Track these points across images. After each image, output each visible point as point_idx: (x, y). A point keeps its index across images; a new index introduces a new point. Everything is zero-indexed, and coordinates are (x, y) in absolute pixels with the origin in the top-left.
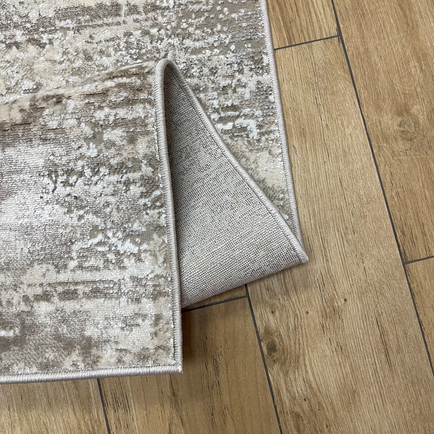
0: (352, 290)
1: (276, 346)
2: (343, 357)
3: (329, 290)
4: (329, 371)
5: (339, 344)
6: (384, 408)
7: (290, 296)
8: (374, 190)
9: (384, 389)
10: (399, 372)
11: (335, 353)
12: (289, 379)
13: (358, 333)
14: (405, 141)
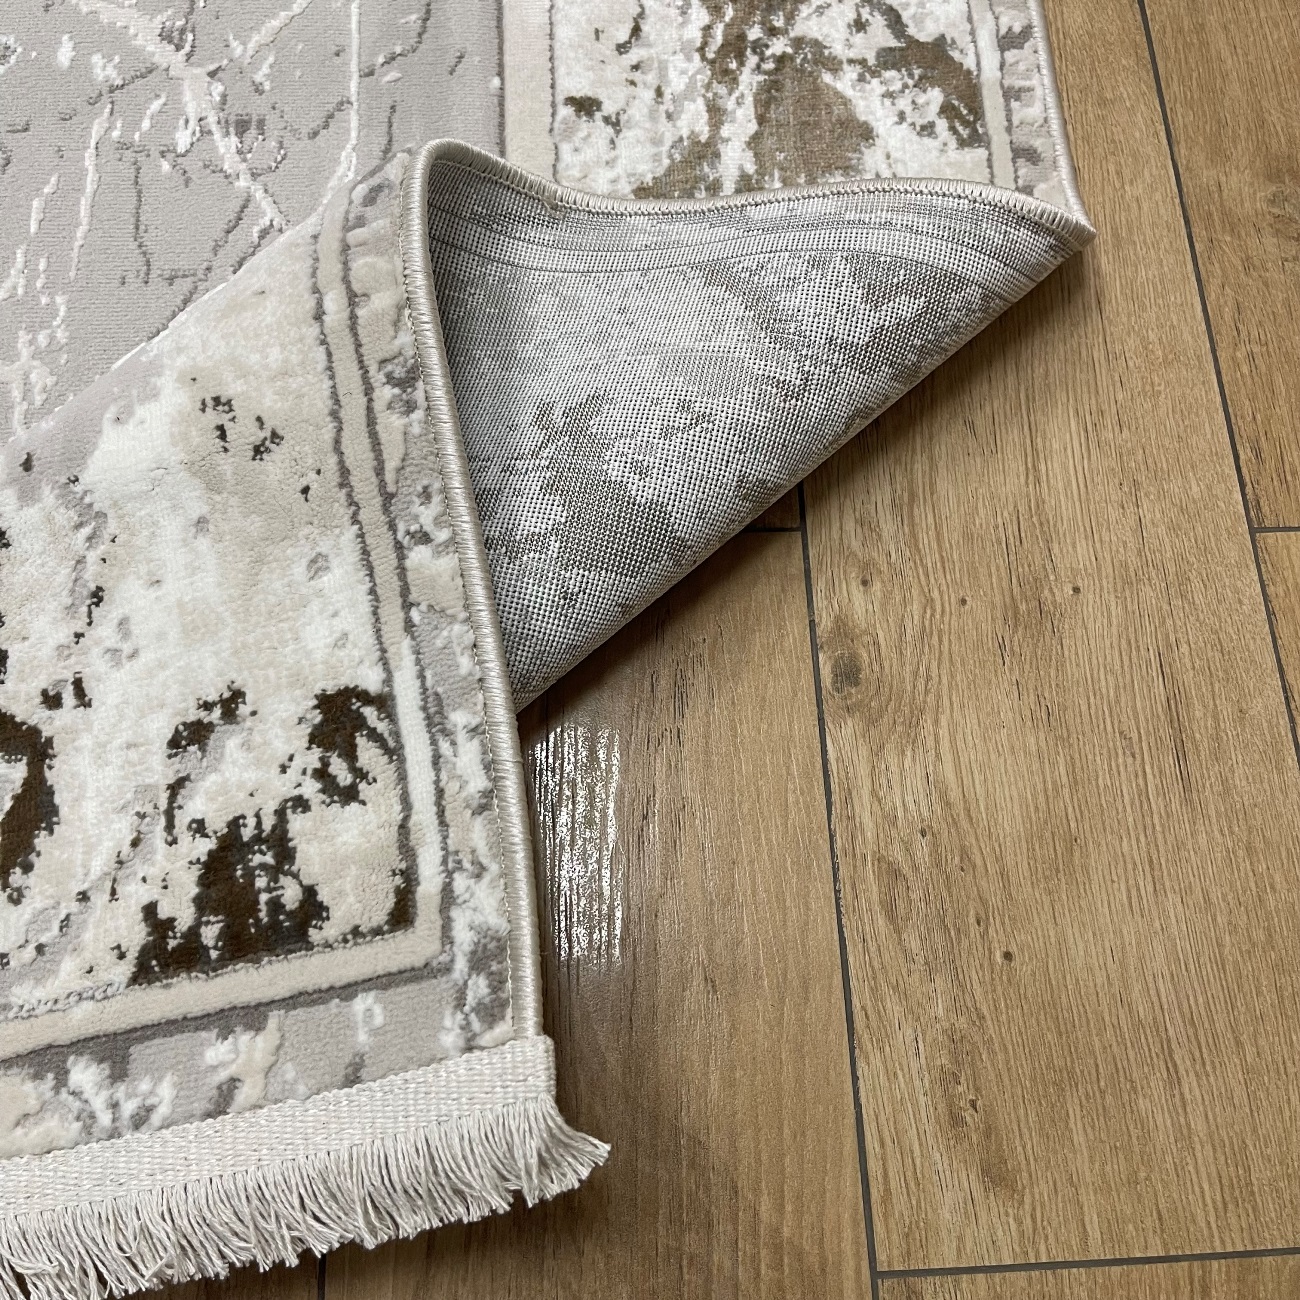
0: (1099, 569)
1: (859, 670)
2: (1051, 738)
3: (1033, 556)
4: (1006, 769)
5: (1042, 700)
6: (1157, 903)
7: (919, 551)
8: (1187, 337)
9: (1162, 849)
10: (1213, 813)
11: (1029, 723)
12: (883, 766)
13: (1103, 683)
14: (1282, 240)
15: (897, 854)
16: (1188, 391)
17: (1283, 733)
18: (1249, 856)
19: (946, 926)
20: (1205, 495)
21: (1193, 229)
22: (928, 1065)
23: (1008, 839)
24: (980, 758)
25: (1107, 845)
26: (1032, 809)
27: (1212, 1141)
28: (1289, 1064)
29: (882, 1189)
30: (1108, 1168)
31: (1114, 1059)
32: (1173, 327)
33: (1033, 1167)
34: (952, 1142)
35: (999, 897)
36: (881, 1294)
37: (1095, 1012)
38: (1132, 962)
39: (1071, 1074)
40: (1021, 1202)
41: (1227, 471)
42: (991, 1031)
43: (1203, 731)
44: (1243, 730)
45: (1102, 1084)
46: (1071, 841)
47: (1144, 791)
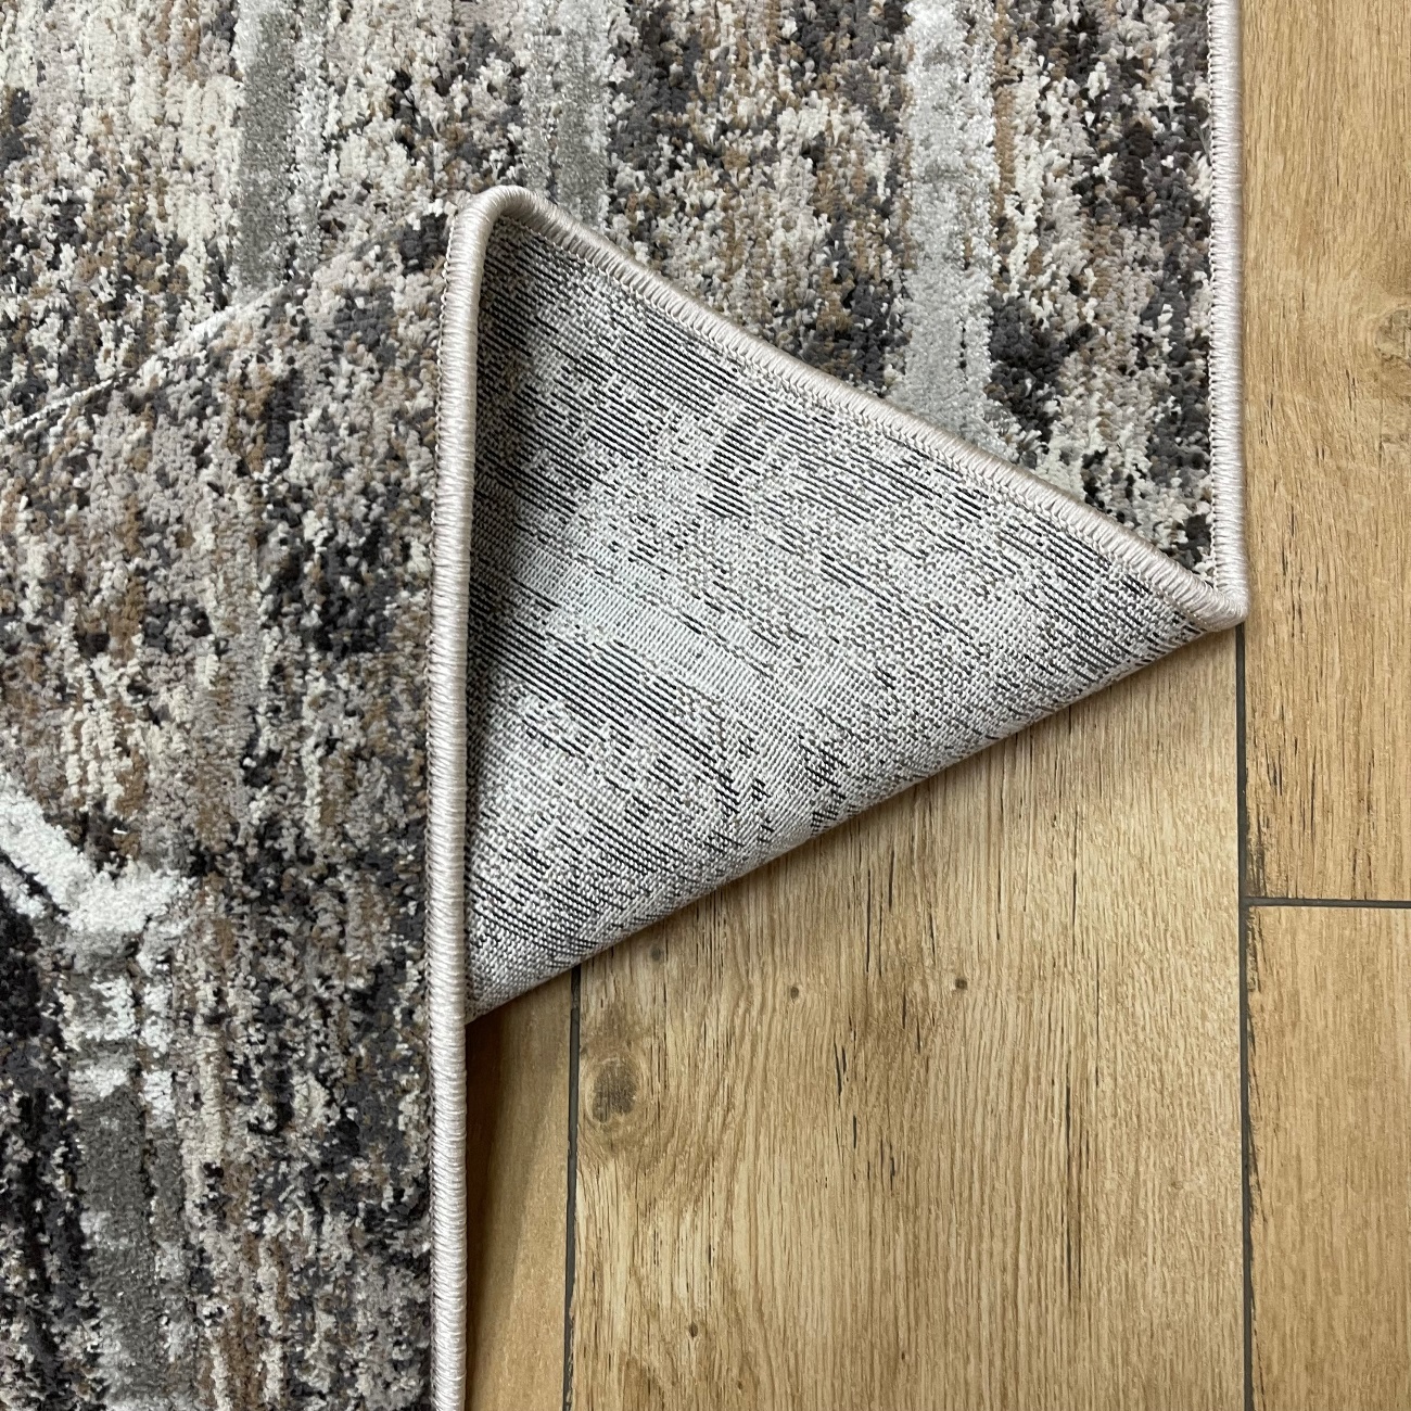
0: (999, 954)
1: (633, 1089)
2: (890, 1207)
3: (904, 927)
4: (820, 1247)
5: (887, 1149)
9: (1023, 1379)
10: (1105, 1333)
11: (862, 1183)
12: (651, 1232)
13: (978, 1129)
14: (1387, 402)
15: (655, 1359)
17: (1230, 1222)
18: (1146, 1399)
23: (808, 1348)
24: (786, 1227)
25: (946, 1365)
26: (849, 1308)
41: (1222, 804)
43: (1112, 1210)
46: (897, 1358)
47: (1011, 1293)
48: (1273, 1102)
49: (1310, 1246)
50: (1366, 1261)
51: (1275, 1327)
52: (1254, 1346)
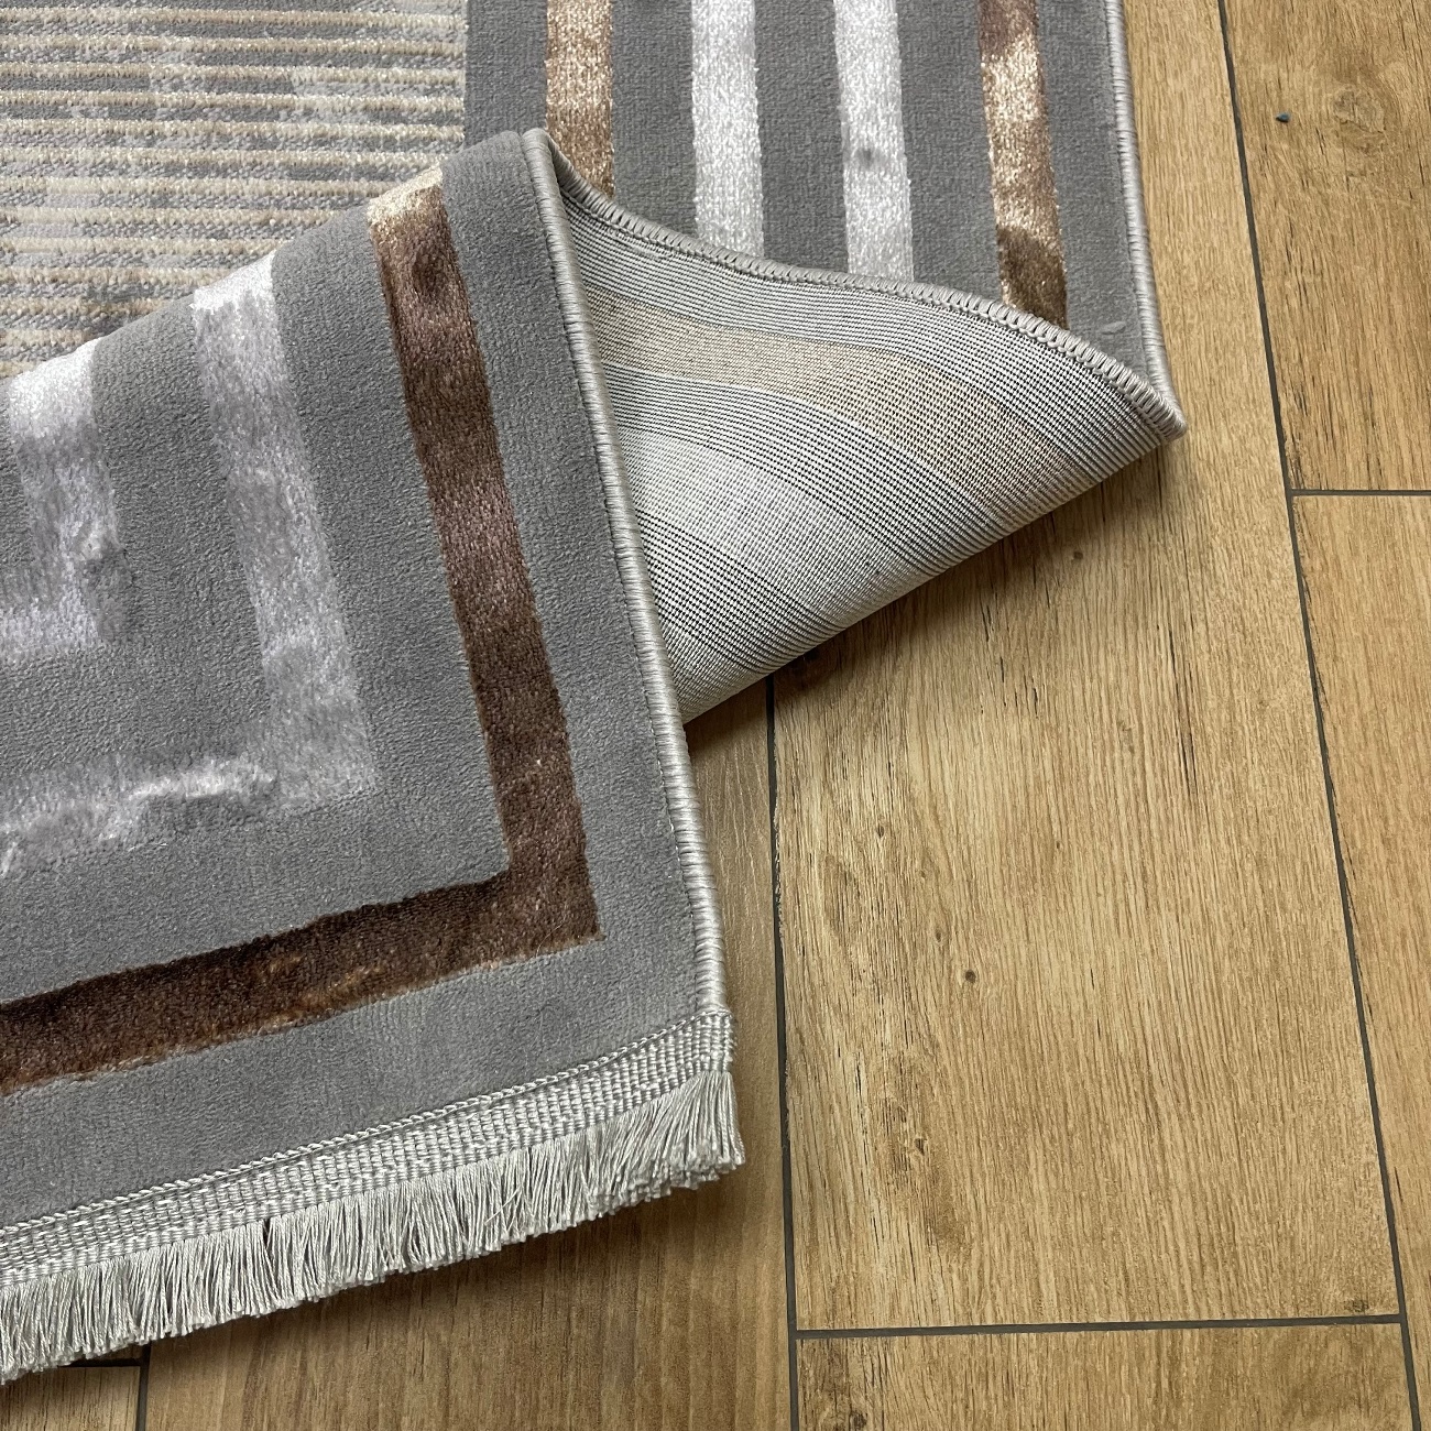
15: (848, 855)
16: (1226, 326)
17: (1308, 730)
18: (1258, 870)
19: (900, 940)
20: (1238, 450)
21: (1245, 134)
22: (869, 1098)
23: (978, 842)
24: (951, 745)
25: (1094, 851)
26: (1009, 807)
27: (1192, 1193)
28: (1287, 1109)
29: (807, 1237)
30: (1071, 1220)
31: (1086, 1098)
32: (1213, 249)
33: (984, 1217)
34: (892, 1187)
35: (964, 909)
36: (799, 1355)
37: (1067, 1044)
38: (1114, 989)
39: (1035, 1113)
40: (968, 1257)
41: (1264, 421)
42: (946, 1062)
44: (1262, 725)
45: (1070, 1126)
46: (1052, 847)
47: (1141, 792)
48: (1330, 640)
49: (1372, 745)
50: (1417, 757)
51: (1353, 811)
52: (1339, 826)
